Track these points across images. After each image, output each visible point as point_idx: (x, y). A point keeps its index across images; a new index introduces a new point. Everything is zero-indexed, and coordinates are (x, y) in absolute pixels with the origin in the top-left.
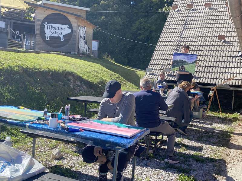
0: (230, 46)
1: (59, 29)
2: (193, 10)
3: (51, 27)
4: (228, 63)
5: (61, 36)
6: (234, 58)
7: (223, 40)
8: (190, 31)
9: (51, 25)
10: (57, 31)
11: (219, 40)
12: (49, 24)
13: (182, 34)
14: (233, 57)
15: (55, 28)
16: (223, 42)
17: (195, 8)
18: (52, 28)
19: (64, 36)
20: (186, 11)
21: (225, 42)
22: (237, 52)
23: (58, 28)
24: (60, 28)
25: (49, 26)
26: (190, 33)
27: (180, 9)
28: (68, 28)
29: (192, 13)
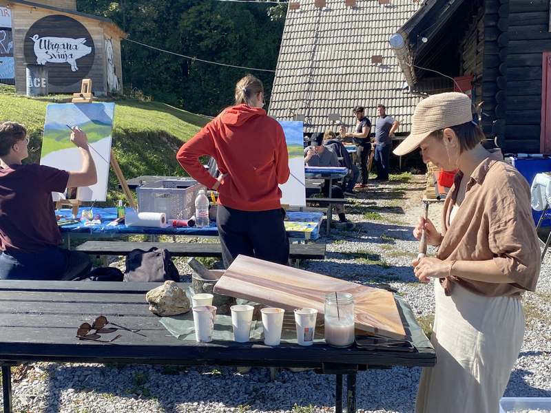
0: (390, 73)
1: (66, 46)
2: (327, 10)
3: (47, 44)
4: (390, 100)
5: (72, 62)
6: (398, 92)
7: (379, 64)
8: (327, 49)
9: (47, 41)
10: (62, 52)
11: (374, 64)
12: (43, 39)
13: (314, 55)
14: (397, 90)
15: (57, 46)
16: (379, 67)
17: (329, 7)
18: (50, 46)
19: (76, 60)
20: (315, 12)
21: (383, 66)
22: (401, 82)
23: (64, 45)
24: (68, 46)
25: (43, 42)
26: (326, 52)
27: (303, 9)
28: (84, 44)
29: (326, 16)
